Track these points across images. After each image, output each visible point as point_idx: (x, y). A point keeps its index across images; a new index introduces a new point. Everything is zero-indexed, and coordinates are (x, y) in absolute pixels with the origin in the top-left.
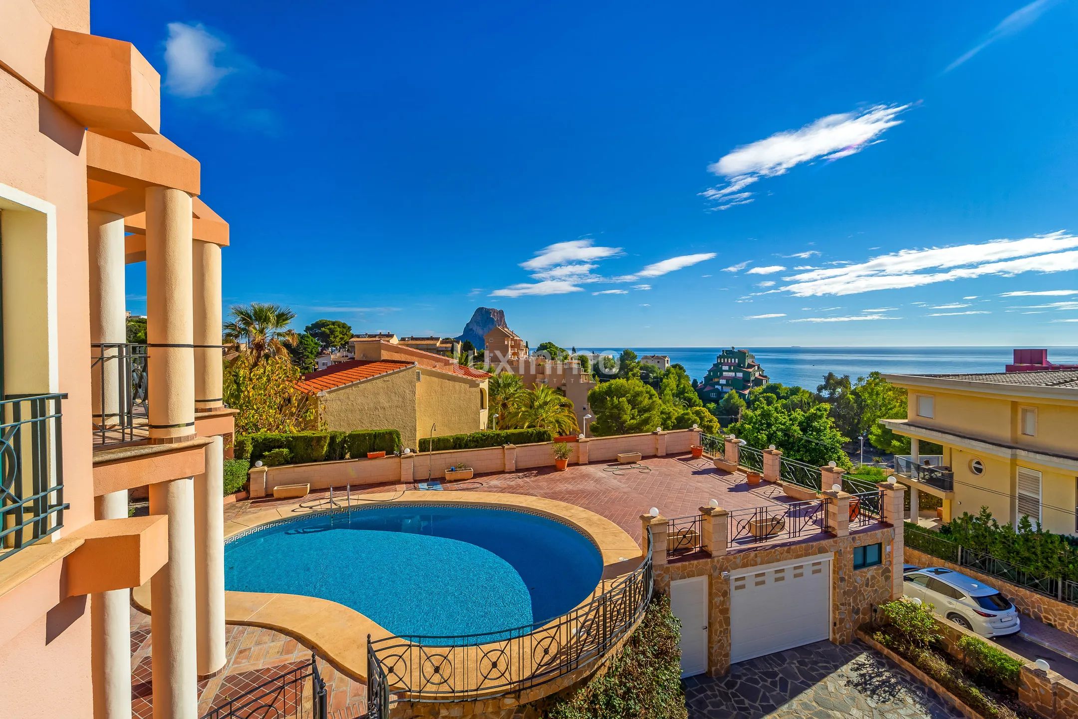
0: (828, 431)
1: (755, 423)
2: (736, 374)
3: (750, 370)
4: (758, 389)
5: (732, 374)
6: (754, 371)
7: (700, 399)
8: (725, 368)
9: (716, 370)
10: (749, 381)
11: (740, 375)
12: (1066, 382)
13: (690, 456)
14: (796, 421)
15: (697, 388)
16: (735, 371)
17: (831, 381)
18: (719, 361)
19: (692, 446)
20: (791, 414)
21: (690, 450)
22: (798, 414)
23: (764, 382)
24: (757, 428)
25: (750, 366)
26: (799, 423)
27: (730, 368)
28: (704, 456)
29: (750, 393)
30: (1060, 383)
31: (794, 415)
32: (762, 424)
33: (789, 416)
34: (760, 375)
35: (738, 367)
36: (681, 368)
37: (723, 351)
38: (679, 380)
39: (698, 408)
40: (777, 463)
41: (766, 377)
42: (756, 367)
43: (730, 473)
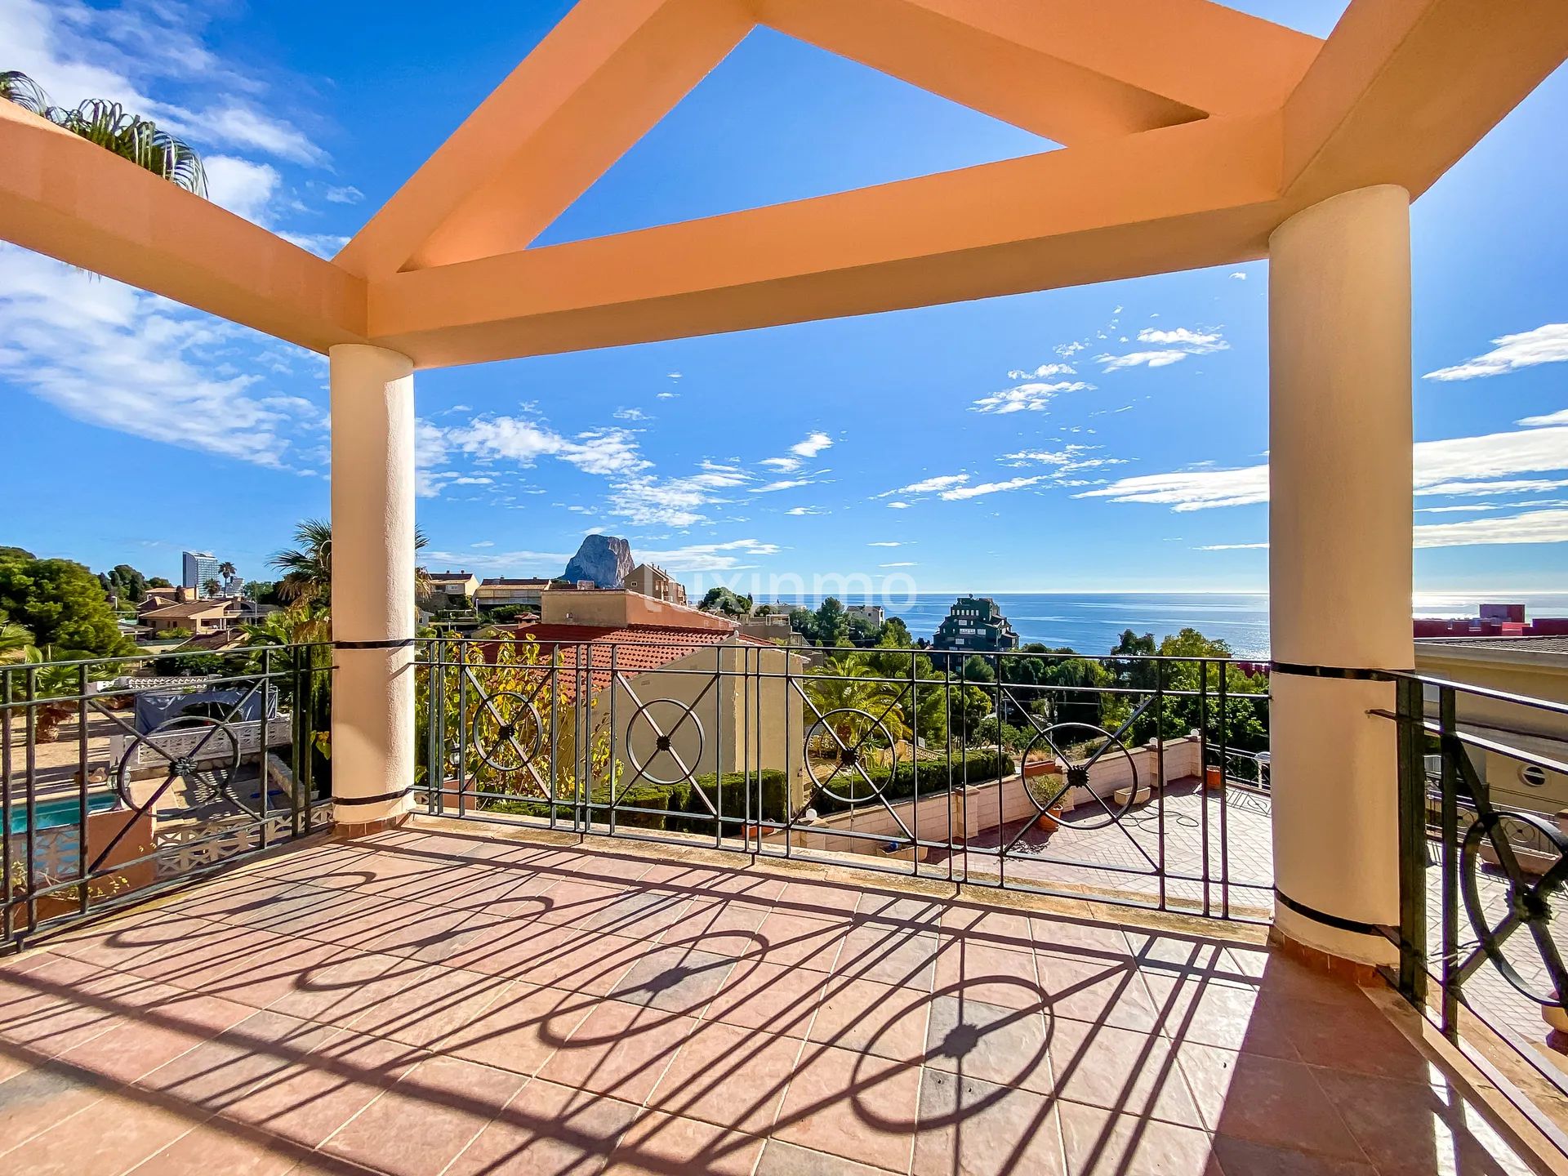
2: (977, 631)
3: (995, 625)
5: (972, 631)
6: (1001, 627)
8: (963, 622)
9: (950, 625)
10: (994, 641)
11: (982, 632)
16: (976, 627)
17: (1131, 641)
18: (953, 613)
25: (995, 620)
27: (969, 623)
34: (1007, 632)
35: (979, 622)
36: (901, 623)
37: (958, 598)
41: (1015, 634)
42: (1003, 621)
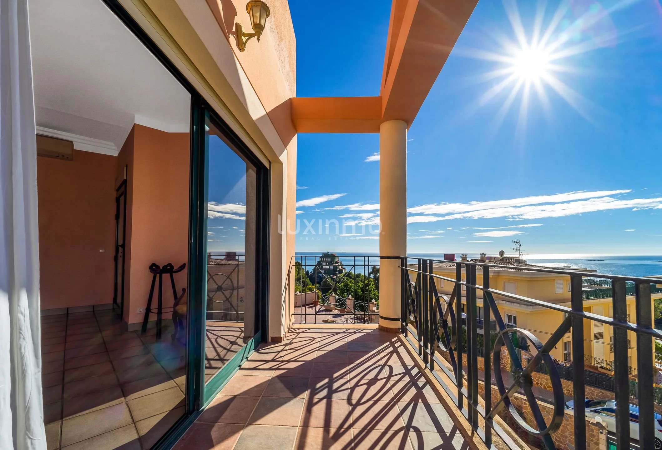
0: (373, 291)
1: (341, 289)
2: (329, 267)
3: (337, 265)
4: (341, 275)
5: (328, 267)
6: (339, 265)
7: (310, 282)
8: (324, 264)
10: (336, 271)
11: (332, 268)
12: (453, 266)
13: (313, 305)
14: (359, 287)
15: (309, 276)
16: (329, 265)
17: (375, 270)
18: (321, 260)
19: (314, 300)
20: (357, 284)
21: (313, 302)
22: (361, 284)
23: (344, 271)
24: (343, 292)
25: (337, 263)
26: (361, 288)
27: (326, 264)
28: (319, 305)
29: (336, 278)
30: (451, 266)
31: (358, 284)
32: (344, 290)
33: (356, 285)
34: (342, 268)
37: (323, 254)
38: (299, 271)
39: (310, 286)
40: (352, 303)
41: (344, 268)
42: (340, 263)
43: (332, 311)
